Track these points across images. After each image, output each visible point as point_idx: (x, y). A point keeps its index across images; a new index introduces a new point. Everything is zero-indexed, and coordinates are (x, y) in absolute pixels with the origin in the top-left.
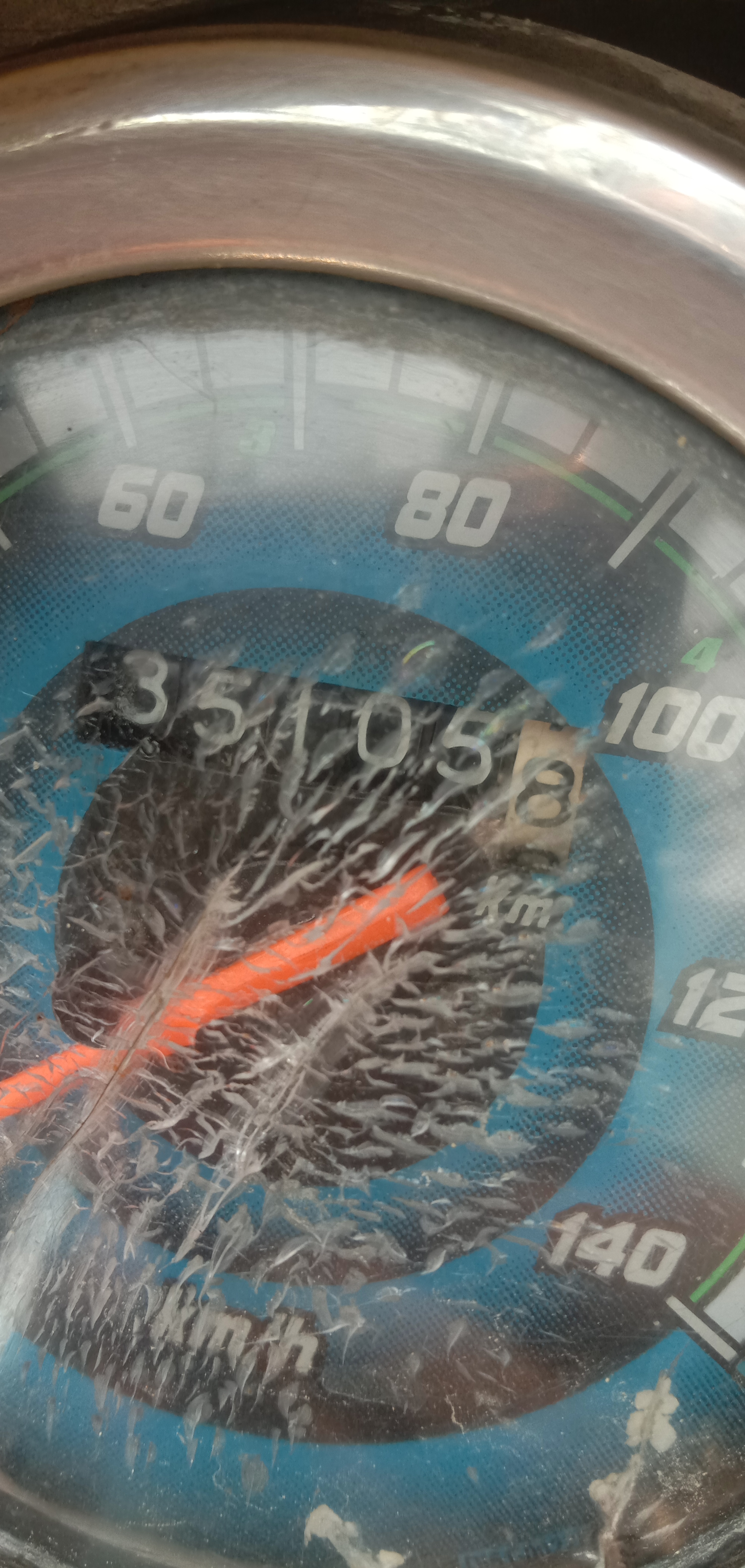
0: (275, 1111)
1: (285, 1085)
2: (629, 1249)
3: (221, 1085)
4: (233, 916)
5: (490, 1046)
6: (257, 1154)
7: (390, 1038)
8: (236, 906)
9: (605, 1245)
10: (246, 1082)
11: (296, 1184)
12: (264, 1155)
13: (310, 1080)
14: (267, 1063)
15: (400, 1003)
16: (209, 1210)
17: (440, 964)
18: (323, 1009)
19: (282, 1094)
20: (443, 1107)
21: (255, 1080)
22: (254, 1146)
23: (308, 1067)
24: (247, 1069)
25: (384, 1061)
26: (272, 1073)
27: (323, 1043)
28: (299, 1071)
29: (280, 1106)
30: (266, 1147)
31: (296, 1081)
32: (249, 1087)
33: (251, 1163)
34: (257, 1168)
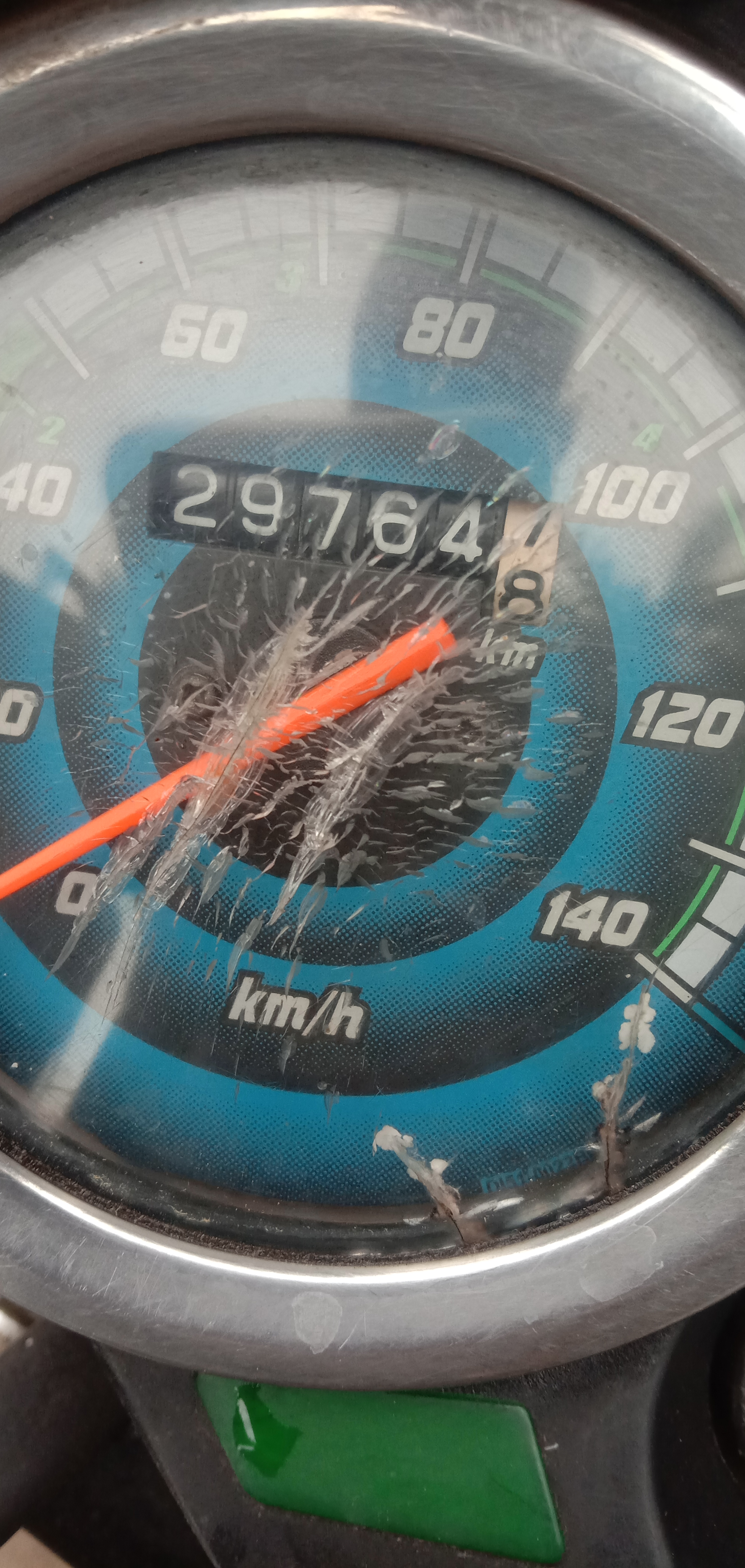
0: (343, 800)
1: (350, 779)
2: (604, 917)
3: (303, 783)
4: (307, 648)
5: (508, 735)
6: (331, 835)
7: (433, 735)
8: (310, 639)
9: (586, 915)
10: (321, 777)
11: (363, 854)
12: (337, 835)
13: (372, 772)
14: (338, 761)
15: (441, 707)
16: (295, 881)
17: (468, 675)
18: (378, 718)
19: (348, 786)
20: (472, 787)
21: (327, 776)
22: (328, 829)
23: (370, 763)
24: (322, 768)
25: (430, 754)
26: (341, 770)
27: (380, 744)
28: (362, 768)
29: (348, 795)
30: (337, 828)
31: (360, 775)
32: (323, 781)
33: (327, 842)
34: (332, 844)
